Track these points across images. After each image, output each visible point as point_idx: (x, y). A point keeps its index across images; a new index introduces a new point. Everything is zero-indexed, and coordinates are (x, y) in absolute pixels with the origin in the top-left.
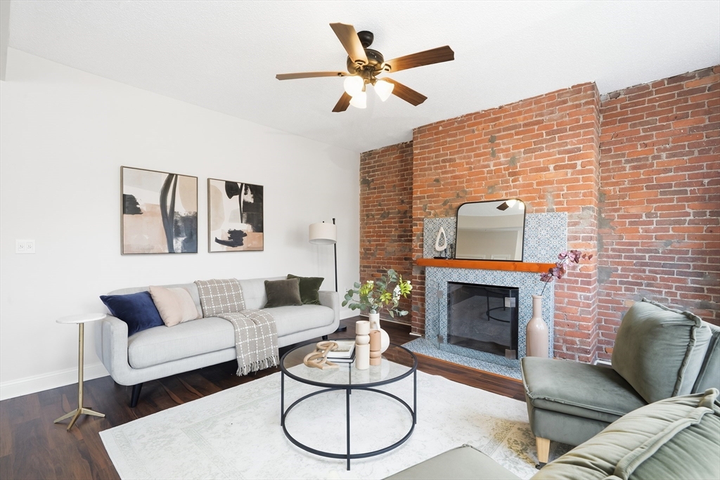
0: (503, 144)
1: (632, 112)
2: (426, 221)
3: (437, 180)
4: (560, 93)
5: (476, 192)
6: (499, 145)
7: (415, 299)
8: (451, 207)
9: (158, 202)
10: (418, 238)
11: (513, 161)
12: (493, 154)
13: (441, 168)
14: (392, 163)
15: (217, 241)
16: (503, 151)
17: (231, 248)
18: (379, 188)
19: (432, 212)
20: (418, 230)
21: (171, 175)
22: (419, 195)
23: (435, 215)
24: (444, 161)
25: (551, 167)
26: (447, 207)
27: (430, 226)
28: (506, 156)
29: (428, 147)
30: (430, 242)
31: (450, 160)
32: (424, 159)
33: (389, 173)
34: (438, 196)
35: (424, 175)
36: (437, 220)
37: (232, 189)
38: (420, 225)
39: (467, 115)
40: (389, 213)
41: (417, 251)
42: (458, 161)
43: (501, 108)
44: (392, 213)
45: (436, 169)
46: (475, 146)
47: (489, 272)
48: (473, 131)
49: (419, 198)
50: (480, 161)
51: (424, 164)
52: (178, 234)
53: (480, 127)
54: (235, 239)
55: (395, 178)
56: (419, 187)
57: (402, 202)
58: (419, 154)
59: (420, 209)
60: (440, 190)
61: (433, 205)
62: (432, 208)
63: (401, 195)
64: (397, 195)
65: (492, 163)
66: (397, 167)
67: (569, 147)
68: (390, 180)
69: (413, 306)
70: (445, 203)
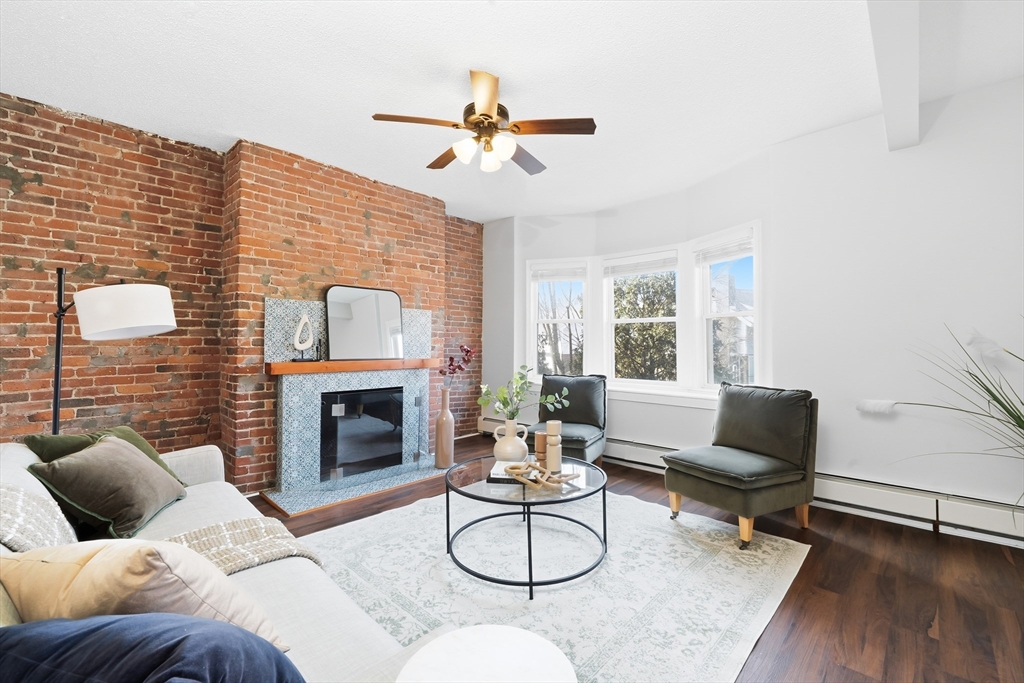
0: (379, 226)
2: (269, 301)
3: (289, 242)
4: (424, 198)
5: (347, 273)
6: (373, 224)
7: (245, 435)
8: (312, 287)
10: (250, 329)
11: (387, 247)
12: (368, 232)
13: (297, 225)
14: (118, 163)
16: (379, 233)
18: (60, 203)
19: (280, 288)
20: (251, 315)
22: (252, 255)
23: (285, 295)
24: (301, 216)
25: (418, 265)
26: (306, 285)
27: (279, 311)
28: (382, 241)
29: (273, 184)
30: (279, 336)
31: (312, 220)
32: (265, 200)
33: (106, 181)
34: (291, 266)
35: (265, 227)
36: (292, 303)
38: (255, 306)
39: (337, 169)
40: (105, 270)
41: (249, 351)
42: (323, 224)
43: (375, 182)
44: (115, 271)
45: (287, 223)
46: (346, 213)
48: (345, 195)
49: (255, 262)
50: (352, 235)
51: (266, 209)
53: (355, 193)
55: (128, 199)
56: (254, 243)
57: (153, 253)
58: (253, 187)
59: (256, 280)
60: (295, 258)
61: (281, 278)
62: (279, 283)
63: (150, 238)
64: (136, 235)
65: (366, 243)
66: (137, 177)
67: (430, 251)
68: (114, 197)
69: (239, 449)
70: (302, 280)
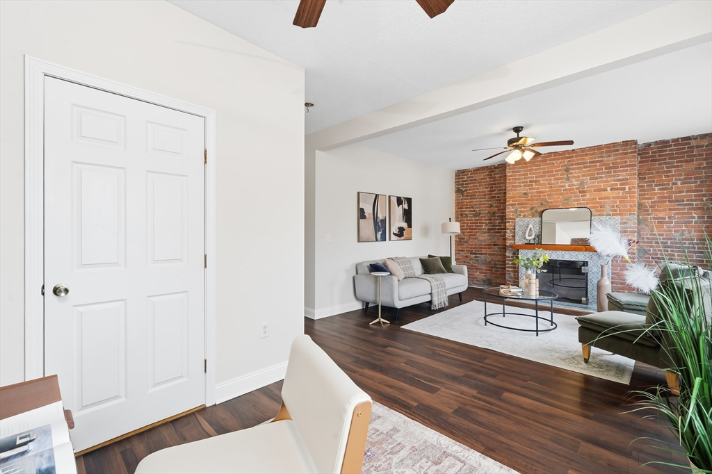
0: (575, 173)
1: (659, 156)
2: (517, 220)
3: (526, 194)
4: (615, 145)
5: (555, 202)
6: (572, 173)
7: (509, 271)
8: (536, 211)
9: (372, 212)
10: (511, 231)
11: (582, 183)
12: (568, 179)
13: (529, 186)
14: (482, 179)
15: (394, 234)
16: (575, 177)
17: (399, 238)
18: (471, 196)
19: (522, 214)
20: (511, 226)
21: (376, 195)
22: (511, 202)
23: (524, 216)
24: (531, 181)
25: (609, 189)
26: (533, 211)
27: (521, 223)
28: (578, 181)
29: (518, 172)
30: (520, 233)
31: (535, 181)
32: (516, 179)
33: (480, 186)
34: (526, 204)
35: (516, 190)
36: (526, 220)
37: (400, 201)
38: (512, 222)
39: (548, 153)
40: (480, 213)
41: (510, 240)
42: (541, 182)
43: (573, 150)
44: (482, 214)
45: (525, 186)
46: (554, 173)
47: (567, 252)
48: (553, 164)
49: (512, 205)
50: (558, 183)
51: (516, 183)
52: (379, 231)
53: (558, 161)
54: (400, 234)
55: (485, 190)
56: (512, 197)
57: (491, 206)
58: (511, 176)
59: (513, 212)
60: (529, 200)
61: (523, 209)
62: (521, 212)
63: (491, 201)
64: (487, 201)
65: (567, 185)
66: (487, 182)
67: (620, 177)
68: (481, 190)
69: (507, 276)
70: (532, 209)
